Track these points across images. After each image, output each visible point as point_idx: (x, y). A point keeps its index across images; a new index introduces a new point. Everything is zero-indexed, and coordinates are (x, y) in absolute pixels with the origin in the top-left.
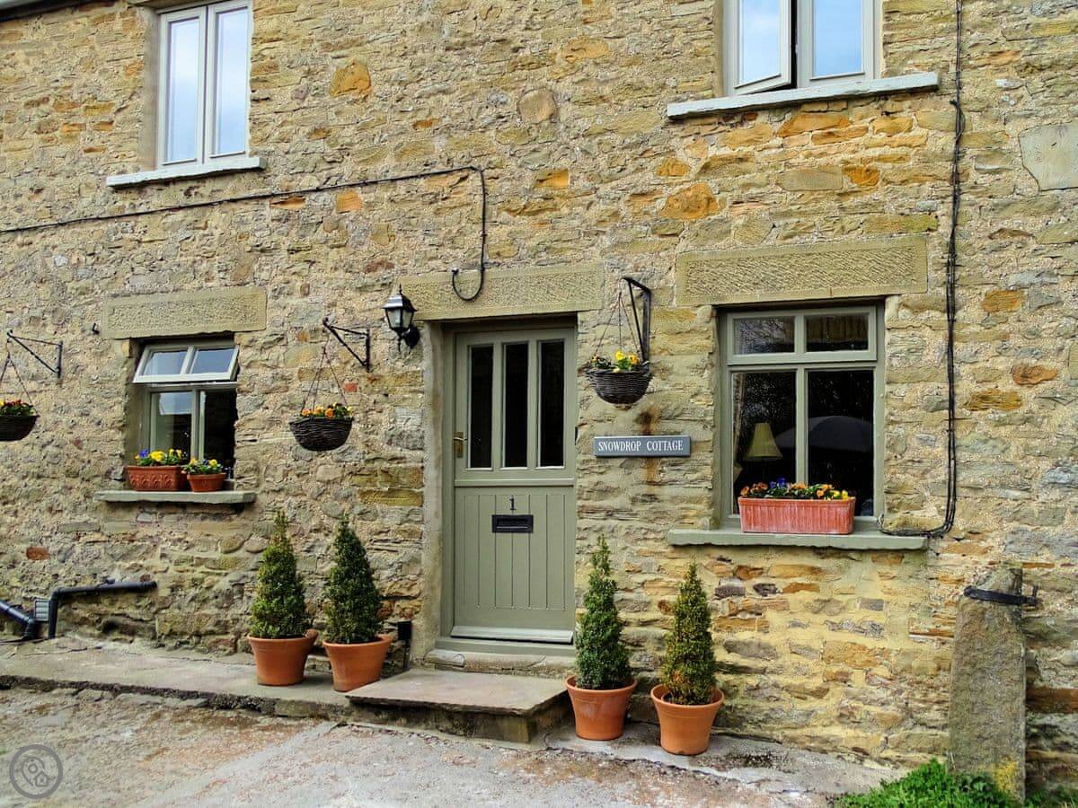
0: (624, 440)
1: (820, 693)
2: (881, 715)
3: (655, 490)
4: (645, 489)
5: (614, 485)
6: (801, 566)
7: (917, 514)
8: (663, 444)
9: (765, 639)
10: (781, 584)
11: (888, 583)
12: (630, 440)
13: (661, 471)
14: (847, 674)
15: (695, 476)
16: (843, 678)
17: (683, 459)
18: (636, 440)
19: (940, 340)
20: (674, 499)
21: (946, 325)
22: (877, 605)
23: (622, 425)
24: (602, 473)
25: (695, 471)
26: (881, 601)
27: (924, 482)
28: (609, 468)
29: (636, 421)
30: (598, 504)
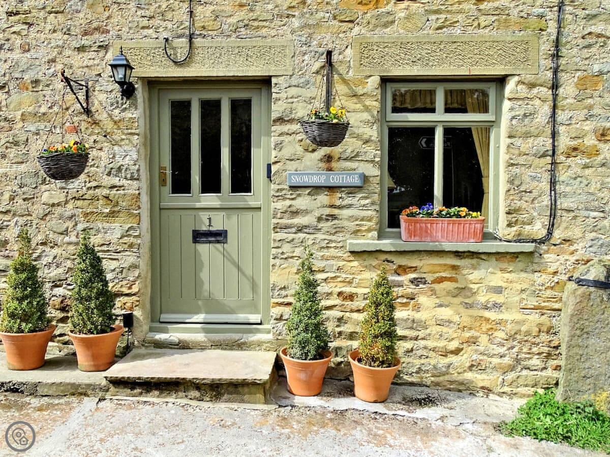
0: (312, 174)
1: (457, 352)
2: (501, 363)
3: (336, 212)
4: (328, 211)
5: (303, 208)
6: (445, 265)
7: (528, 227)
8: (343, 178)
9: (417, 316)
10: (429, 278)
11: (507, 275)
12: (317, 174)
13: (340, 198)
14: (477, 338)
15: (367, 201)
16: (473, 341)
17: (357, 190)
18: (322, 174)
19: (546, 109)
20: (351, 218)
21: (551, 98)
22: (498, 290)
23: (308, 163)
24: (293, 199)
25: (366, 198)
26: (501, 287)
27: (533, 205)
28: (299, 195)
29: (321, 160)
30: (290, 221)
